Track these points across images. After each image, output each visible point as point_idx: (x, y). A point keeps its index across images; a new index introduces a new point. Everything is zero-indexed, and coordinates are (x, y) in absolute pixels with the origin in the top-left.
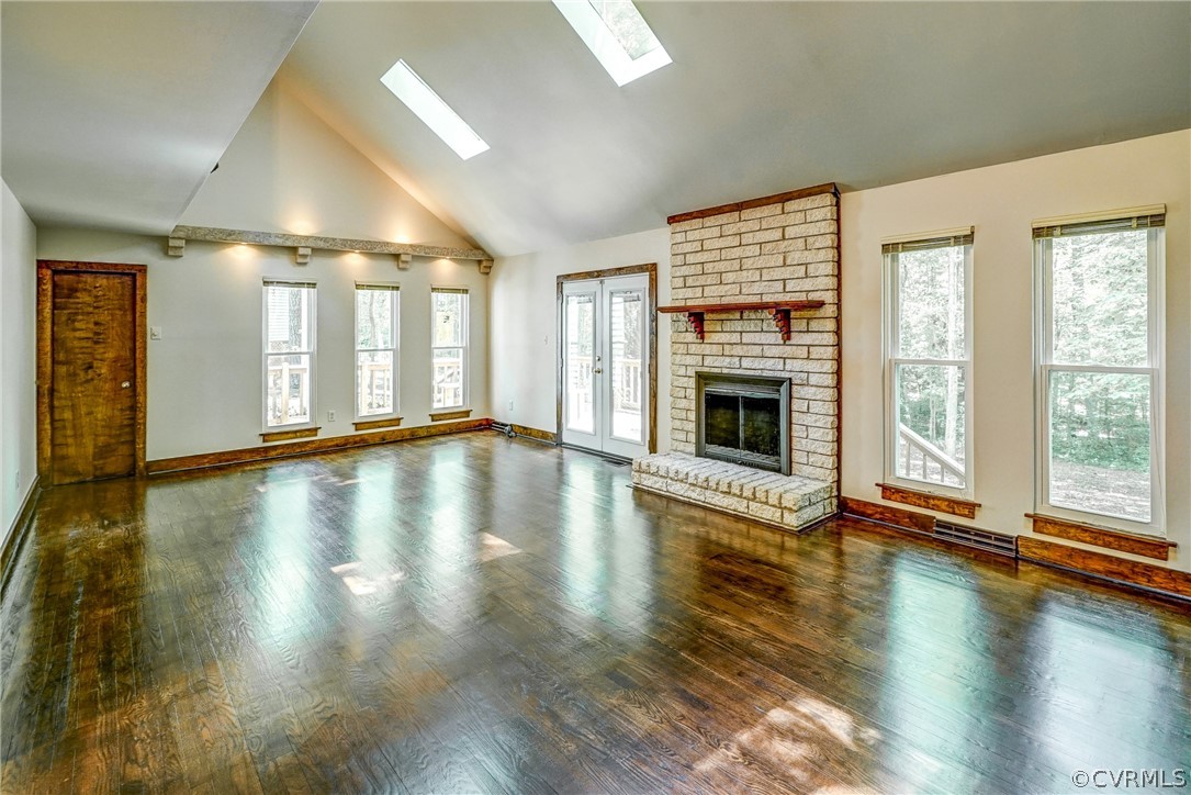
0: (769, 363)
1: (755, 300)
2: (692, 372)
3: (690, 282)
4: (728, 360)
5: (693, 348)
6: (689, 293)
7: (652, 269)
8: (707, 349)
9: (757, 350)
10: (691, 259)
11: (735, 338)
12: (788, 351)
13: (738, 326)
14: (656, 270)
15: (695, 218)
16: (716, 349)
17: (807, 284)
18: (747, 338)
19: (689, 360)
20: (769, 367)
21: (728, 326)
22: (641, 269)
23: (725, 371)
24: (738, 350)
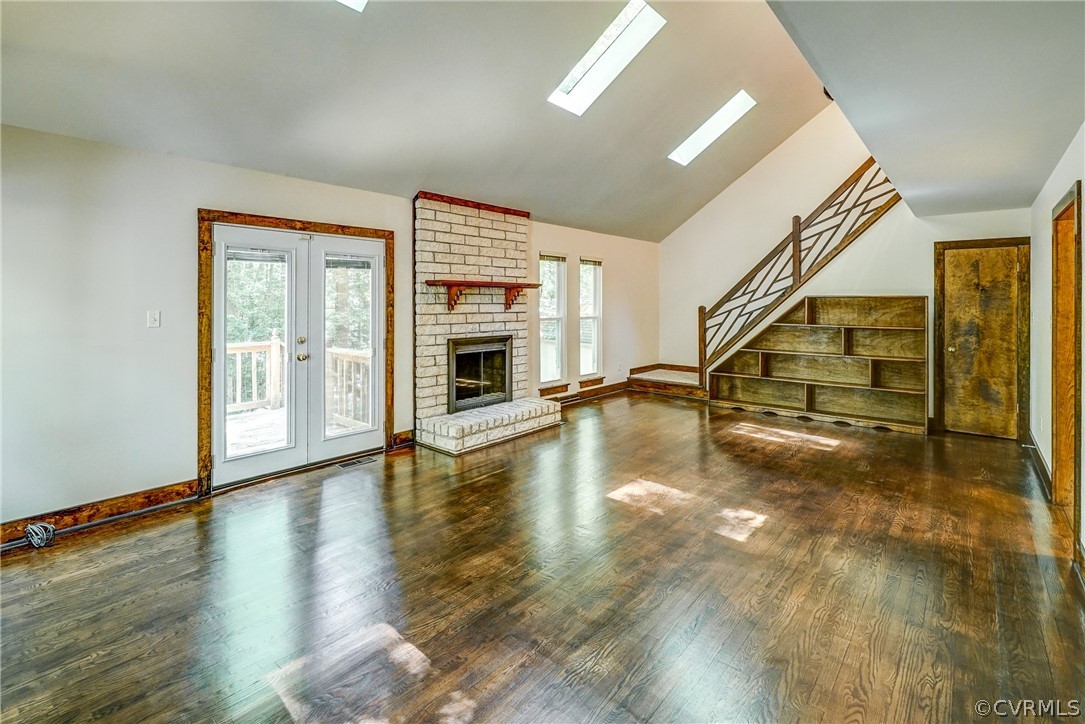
0: (497, 326)
1: (488, 280)
2: (442, 340)
3: (439, 258)
4: (471, 326)
5: (442, 319)
6: (438, 268)
7: (388, 236)
8: (454, 319)
9: (489, 318)
10: (440, 237)
11: (475, 308)
12: (508, 316)
13: (477, 298)
14: (393, 238)
15: (444, 201)
16: (461, 318)
17: (517, 273)
18: (483, 308)
19: (439, 330)
20: (496, 329)
21: (470, 299)
22: (376, 234)
23: (469, 336)
24: (478, 318)
